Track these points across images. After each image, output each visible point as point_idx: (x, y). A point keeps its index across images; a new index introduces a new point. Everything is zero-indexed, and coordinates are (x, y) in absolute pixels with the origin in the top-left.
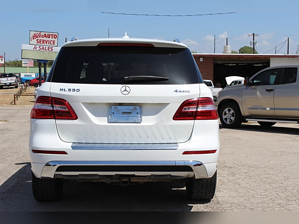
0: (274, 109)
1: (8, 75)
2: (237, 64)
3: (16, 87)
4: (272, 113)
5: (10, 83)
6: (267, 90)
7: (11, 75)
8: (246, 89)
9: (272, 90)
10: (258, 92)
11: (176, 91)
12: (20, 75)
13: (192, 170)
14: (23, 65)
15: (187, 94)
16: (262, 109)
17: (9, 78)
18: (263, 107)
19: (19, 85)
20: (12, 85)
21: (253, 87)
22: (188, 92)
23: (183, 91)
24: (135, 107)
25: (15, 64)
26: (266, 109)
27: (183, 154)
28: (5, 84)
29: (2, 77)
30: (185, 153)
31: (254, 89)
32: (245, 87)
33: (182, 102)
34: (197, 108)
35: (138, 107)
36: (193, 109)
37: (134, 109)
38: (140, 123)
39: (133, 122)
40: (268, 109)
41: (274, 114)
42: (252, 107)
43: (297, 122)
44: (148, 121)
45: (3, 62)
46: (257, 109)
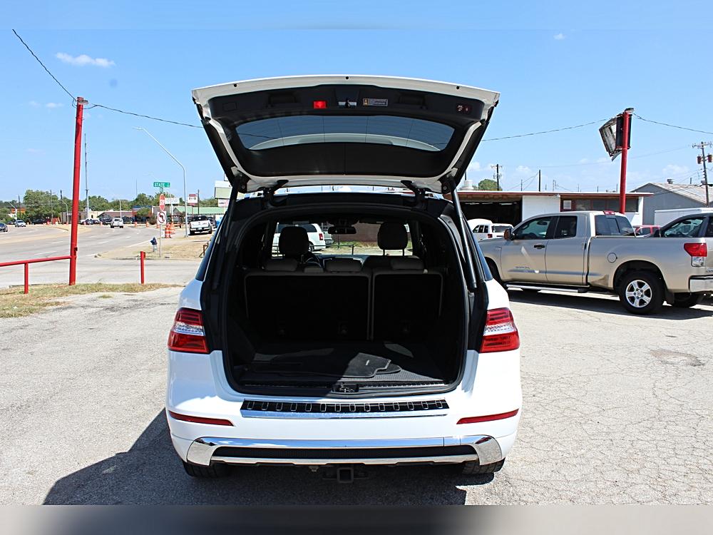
0: (546, 273)
1: (200, 218)
2: (481, 203)
3: (210, 233)
4: (543, 277)
5: (203, 228)
6: (535, 246)
7: (204, 218)
8: (506, 244)
9: (542, 247)
10: (523, 249)
12: (215, 217)
13: (473, 452)
14: (219, 205)
16: (529, 272)
17: (202, 222)
18: (531, 269)
19: (213, 229)
20: (206, 230)
21: (516, 241)
25: (211, 203)
26: (534, 272)
27: (458, 423)
28: (197, 228)
30: (462, 421)
31: (517, 244)
32: (506, 241)
40: (537, 272)
41: (546, 279)
42: (515, 268)
43: (577, 291)
45: (196, 201)
46: (522, 271)
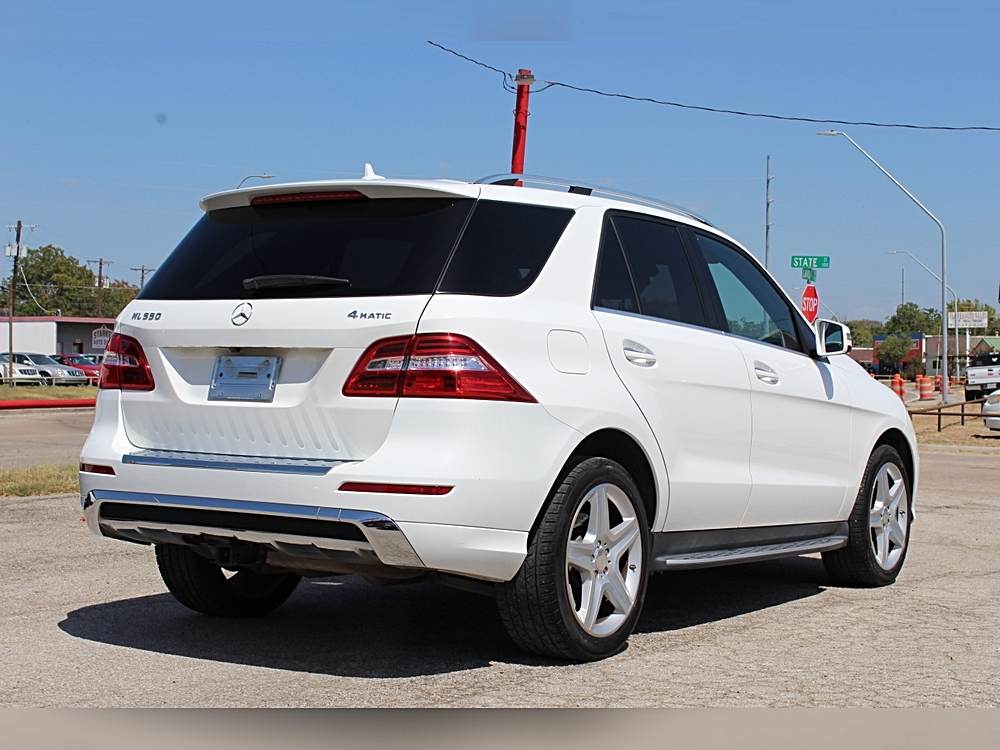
1: (995, 360)
11: (353, 315)
13: (362, 538)
15: (382, 322)
17: (996, 369)
22: (386, 316)
23: (372, 315)
24: (267, 358)
27: (340, 489)
28: (982, 385)
29: (978, 363)
30: (347, 486)
33: (367, 346)
34: (406, 362)
35: (273, 361)
36: (394, 364)
37: (264, 364)
38: (269, 401)
39: (255, 397)
44: (287, 396)
